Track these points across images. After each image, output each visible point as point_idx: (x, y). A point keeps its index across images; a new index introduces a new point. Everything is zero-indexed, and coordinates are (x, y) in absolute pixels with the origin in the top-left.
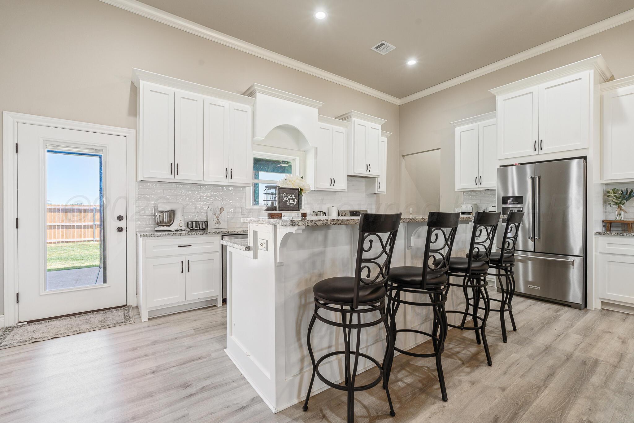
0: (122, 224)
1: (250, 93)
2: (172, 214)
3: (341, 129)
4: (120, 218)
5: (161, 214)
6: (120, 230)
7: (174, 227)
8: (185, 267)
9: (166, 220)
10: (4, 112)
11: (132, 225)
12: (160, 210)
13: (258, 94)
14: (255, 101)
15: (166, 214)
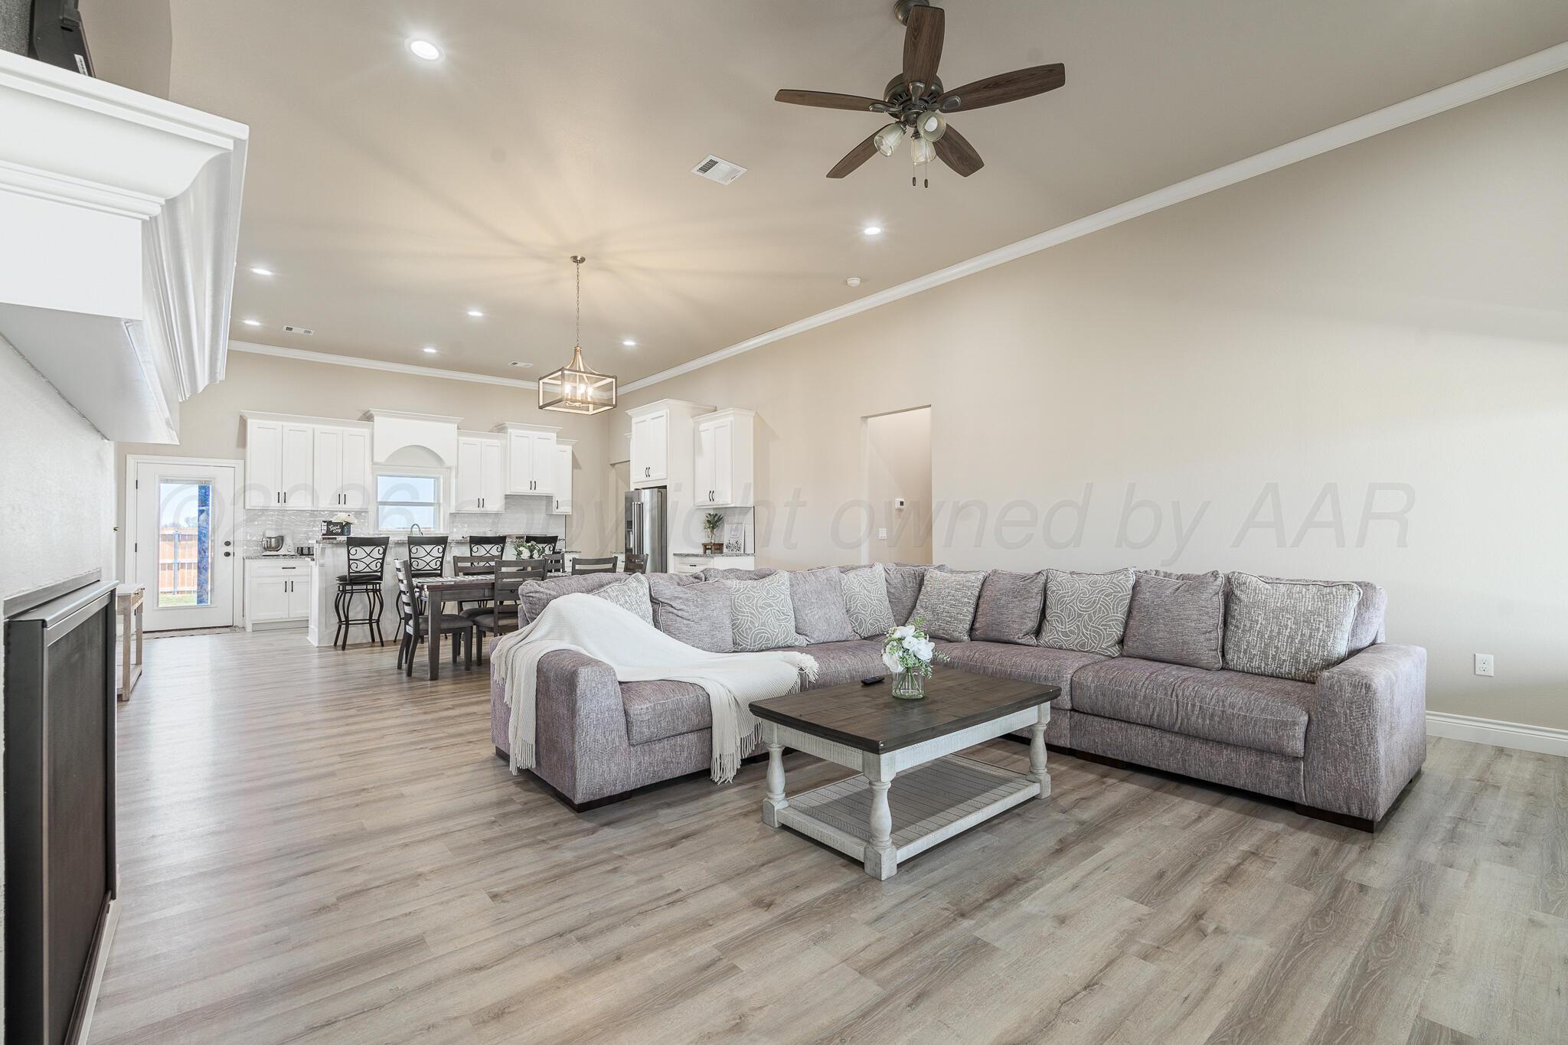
0: (229, 549)
1: (368, 417)
2: (280, 540)
3: (495, 442)
4: (228, 544)
5: (269, 540)
6: (227, 554)
7: (282, 552)
8: (289, 587)
9: (273, 545)
10: (128, 456)
11: (239, 551)
12: (267, 535)
13: (376, 418)
14: (373, 425)
15: (273, 540)
